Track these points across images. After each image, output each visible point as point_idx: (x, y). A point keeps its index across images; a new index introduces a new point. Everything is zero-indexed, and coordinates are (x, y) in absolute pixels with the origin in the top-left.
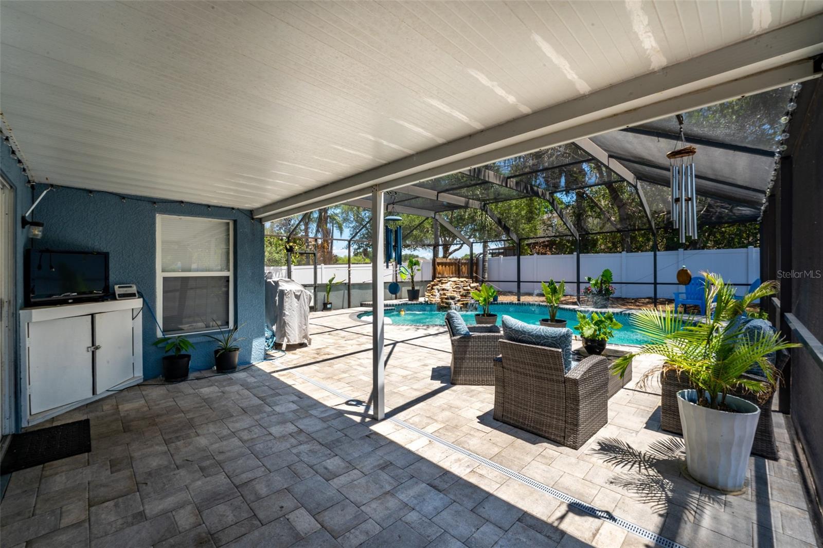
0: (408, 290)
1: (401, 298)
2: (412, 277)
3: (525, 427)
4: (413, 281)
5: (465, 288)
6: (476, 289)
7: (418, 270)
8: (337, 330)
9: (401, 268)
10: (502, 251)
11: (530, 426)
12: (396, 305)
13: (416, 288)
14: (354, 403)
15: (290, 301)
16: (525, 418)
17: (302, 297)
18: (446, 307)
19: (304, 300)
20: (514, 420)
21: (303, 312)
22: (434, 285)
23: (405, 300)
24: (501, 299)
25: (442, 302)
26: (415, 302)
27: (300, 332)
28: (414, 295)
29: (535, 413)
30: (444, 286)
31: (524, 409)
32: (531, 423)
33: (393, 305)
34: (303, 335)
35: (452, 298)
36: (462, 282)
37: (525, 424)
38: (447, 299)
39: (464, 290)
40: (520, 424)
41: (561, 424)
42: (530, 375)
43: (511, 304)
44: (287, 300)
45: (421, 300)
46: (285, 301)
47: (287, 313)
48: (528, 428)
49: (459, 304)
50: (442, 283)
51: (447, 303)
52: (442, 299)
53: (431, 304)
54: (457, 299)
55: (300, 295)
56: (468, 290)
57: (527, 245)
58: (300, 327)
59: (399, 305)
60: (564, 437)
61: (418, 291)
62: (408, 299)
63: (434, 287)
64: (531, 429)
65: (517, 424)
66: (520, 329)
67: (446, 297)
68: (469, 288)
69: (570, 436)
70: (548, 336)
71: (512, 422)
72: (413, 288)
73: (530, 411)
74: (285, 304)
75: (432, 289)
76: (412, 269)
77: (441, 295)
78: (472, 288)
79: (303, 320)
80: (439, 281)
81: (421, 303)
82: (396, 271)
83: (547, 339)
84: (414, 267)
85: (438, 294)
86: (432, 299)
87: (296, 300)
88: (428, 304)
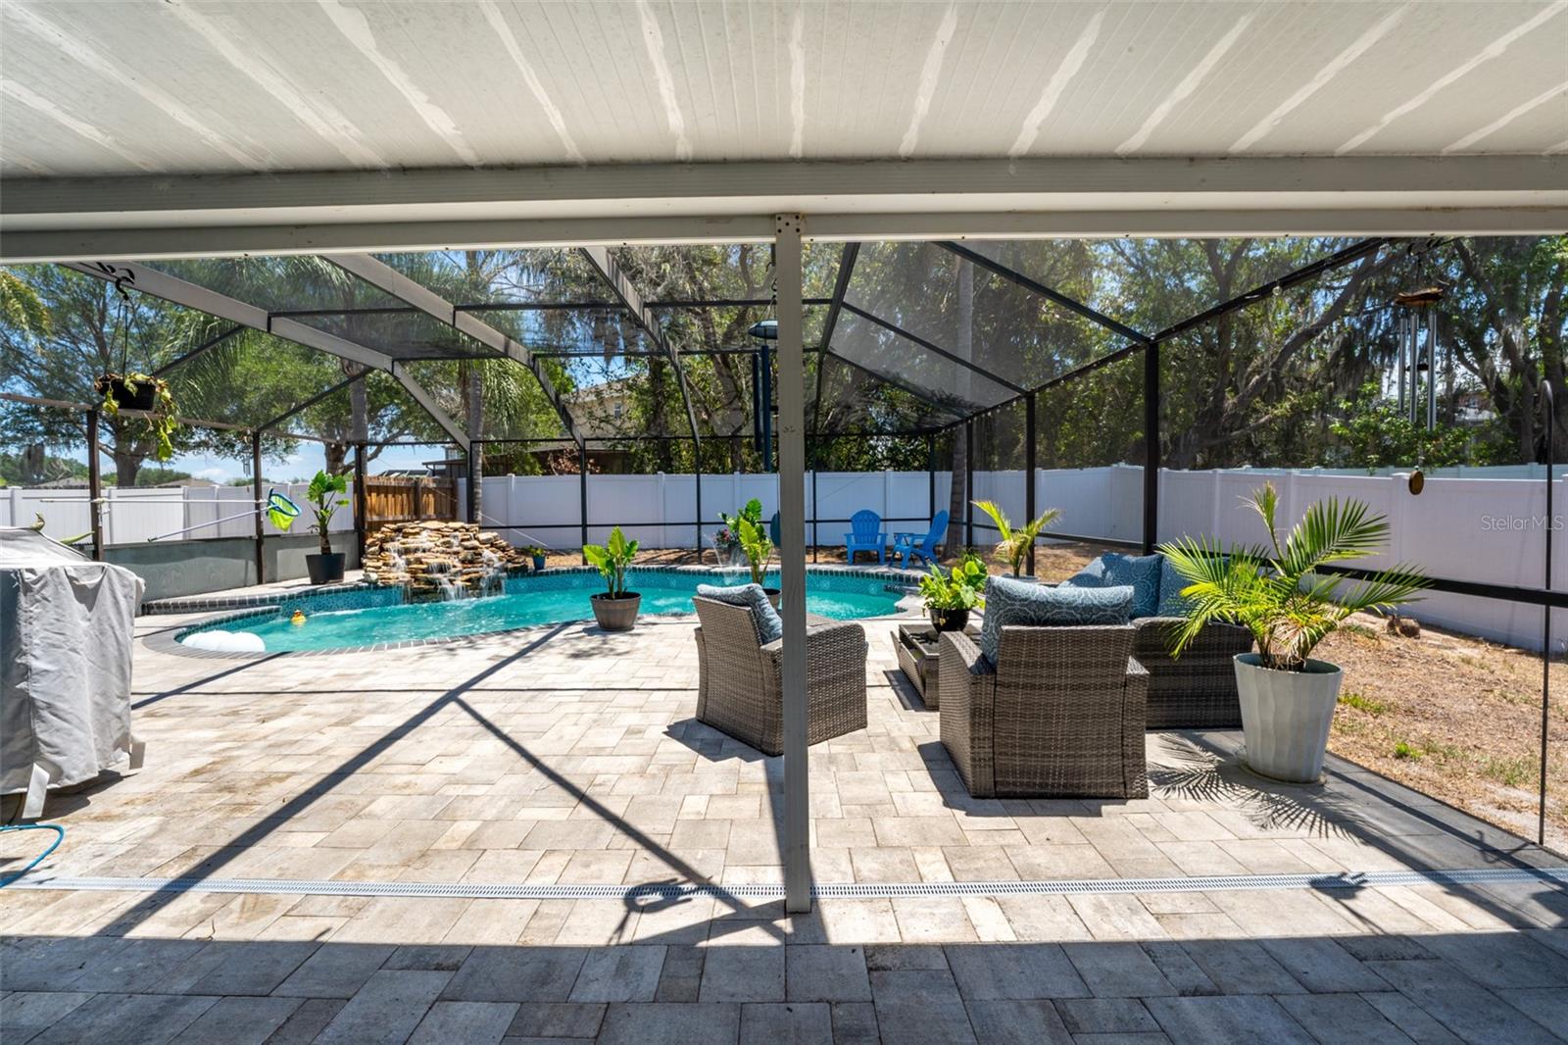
0: (309, 558)
1: (274, 581)
2: (323, 521)
3: (1048, 790)
4: (324, 533)
5: (466, 543)
6: (492, 545)
7: (340, 503)
8: (161, 696)
9: (273, 499)
10: (444, 467)
11: (1059, 785)
12: (283, 598)
13: (334, 549)
14: (657, 897)
15: (52, 615)
16: (1045, 773)
17: (105, 594)
18: (426, 592)
19: (116, 602)
20: (1022, 784)
21: (112, 650)
22: (384, 541)
23: (302, 583)
24: (552, 563)
25: (417, 580)
26: (334, 587)
27: (102, 729)
28: (326, 567)
29: (1068, 756)
30: (412, 542)
31: (1043, 756)
32: (1060, 777)
33: (273, 600)
34: (117, 735)
35: (442, 569)
36: (456, 530)
37: (1047, 785)
38: (424, 571)
39: (466, 548)
40: (1037, 790)
41: (1116, 762)
42: (1060, 686)
43: (575, 571)
44: (35, 610)
45: (352, 577)
46: (22, 616)
47: (37, 664)
48: (1056, 791)
49: (459, 582)
50: (406, 535)
51: (430, 582)
52: (413, 572)
53: (387, 587)
54: (453, 570)
55: (98, 585)
56: (474, 548)
57: (534, 454)
58: (100, 709)
59: (291, 597)
60: (1125, 783)
61: (340, 557)
62: (308, 580)
63: (387, 546)
64: (1062, 790)
65: (1031, 790)
66: (1050, 599)
67: (424, 566)
68: (476, 543)
69: (1134, 778)
70: (1106, 605)
71: (1018, 790)
72: (326, 550)
73: (1056, 756)
74: (24, 629)
75: (382, 549)
76: (321, 502)
77: (408, 563)
78: (483, 543)
79: (115, 680)
80: (399, 530)
81: (357, 589)
82: (258, 506)
83: (1105, 611)
84: (327, 496)
85: (401, 562)
86: (387, 575)
87: (83, 607)
88: (376, 587)
